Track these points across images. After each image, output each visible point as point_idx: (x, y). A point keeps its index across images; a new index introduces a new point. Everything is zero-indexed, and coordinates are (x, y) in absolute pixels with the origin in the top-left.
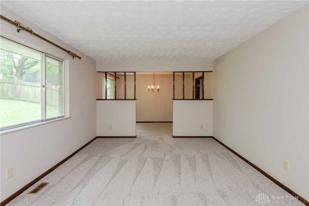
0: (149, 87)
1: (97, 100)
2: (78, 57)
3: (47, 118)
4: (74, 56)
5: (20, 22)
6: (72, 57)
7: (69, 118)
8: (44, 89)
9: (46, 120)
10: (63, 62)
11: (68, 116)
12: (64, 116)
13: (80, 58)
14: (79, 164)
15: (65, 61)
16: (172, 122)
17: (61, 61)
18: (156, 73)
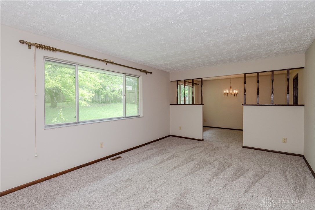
0: (225, 92)
1: (170, 104)
2: (149, 72)
3: (127, 116)
4: (146, 72)
5: (106, 59)
6: (145, 73)
7: (143, 117)
8: (124, 97)
9: (126, 117)
10: (139, 77)
11: (142, 116)
12: (139, 116)
13: (151, 73)
14: (145, 151)
15: (141, 76)
16: (243, 130)
17: (138, 77)
18: (232, 77)
